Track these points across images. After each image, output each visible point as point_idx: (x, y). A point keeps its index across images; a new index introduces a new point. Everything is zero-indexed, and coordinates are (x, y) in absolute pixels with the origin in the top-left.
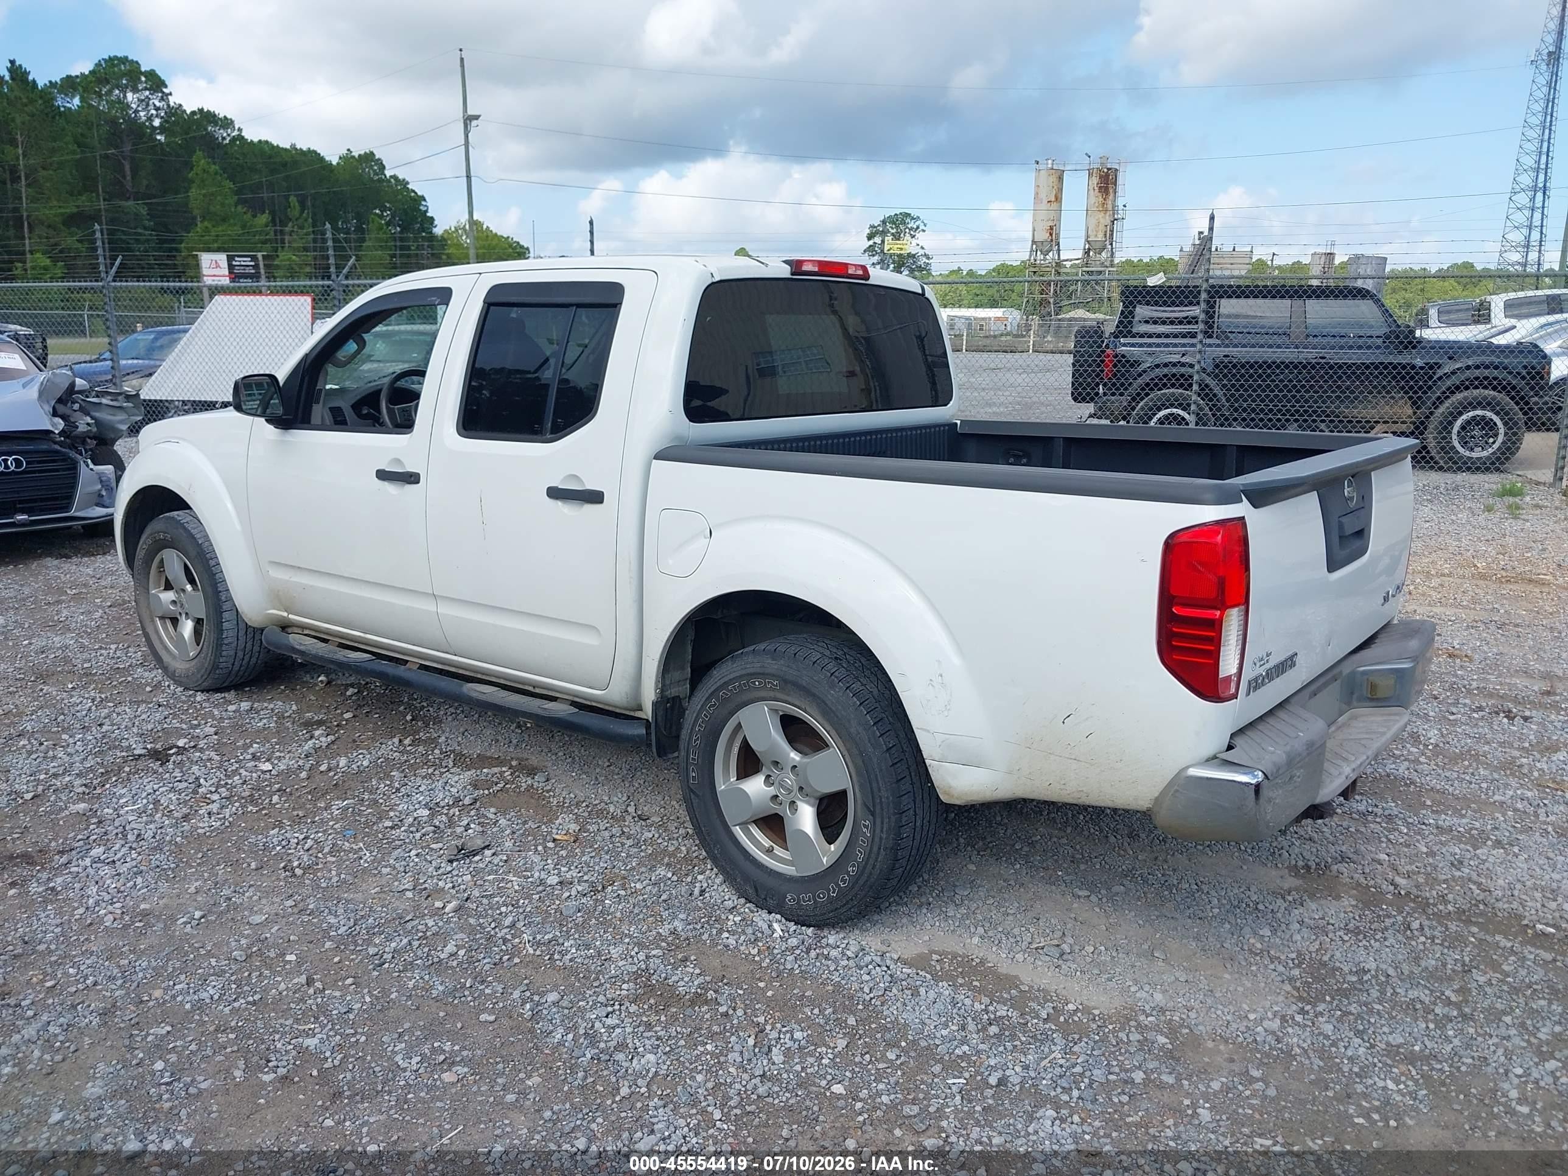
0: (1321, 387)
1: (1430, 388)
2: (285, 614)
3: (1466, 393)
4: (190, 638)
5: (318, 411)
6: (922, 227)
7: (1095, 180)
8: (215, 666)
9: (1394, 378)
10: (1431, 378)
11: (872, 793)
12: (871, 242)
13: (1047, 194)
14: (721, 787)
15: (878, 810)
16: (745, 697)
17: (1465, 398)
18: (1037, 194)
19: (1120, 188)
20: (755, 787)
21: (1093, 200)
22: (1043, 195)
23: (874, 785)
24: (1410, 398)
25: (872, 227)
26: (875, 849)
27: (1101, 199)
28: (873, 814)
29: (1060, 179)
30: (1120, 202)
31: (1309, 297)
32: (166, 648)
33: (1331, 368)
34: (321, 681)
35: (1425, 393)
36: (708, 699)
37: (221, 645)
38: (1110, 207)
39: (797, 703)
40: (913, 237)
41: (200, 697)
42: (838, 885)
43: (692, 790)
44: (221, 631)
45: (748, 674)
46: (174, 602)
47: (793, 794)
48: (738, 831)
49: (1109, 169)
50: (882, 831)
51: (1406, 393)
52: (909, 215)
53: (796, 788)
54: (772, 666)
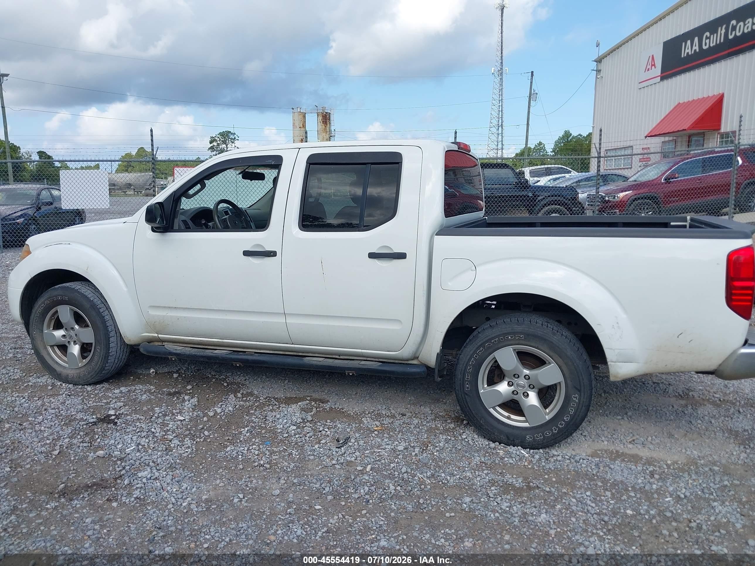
0: (492, 206)
1: (535, 205)
2: (156, 335)
3: (549, 207)
4: (78, 356)
5: (177, 223)
6: (237, 138)
7: (320, 118)
8: (103, 369)
9: (521, 201)
10: (535, 201)
11: (580, 381)
12: (212, 145)
13: (298, 124)
14: (481, 391)
15: (582, 389)
16: (500, 345)
17: (549, 209)
18: (294, 124)
19: (332, 122)
20: (503, 387)
21: (320, 127)
22: (297, 124)
23: (581, 378)
24: (528, 209)
25: (212, 137)
26: (580, 407)
27: (324, 127)
28: (580, 391)
29: (304, 117)
30: (332, 128)
31: (486, 167)
32: (57, 363)
33: (496, 197)
34: (153, 372)
35: (533, 207)
36: (478, 348)
37: (108, 356)
38: (328, 130)
39: (532, 345)
40: (233, 143)
41: (89, 388)
42: (557, 427)
43: (466, 394)
44: (108, 348)
45: (504, 334)
46: (64, 336)
47: (525, 389)
48: (492, 410)
49: (326, 113)
50: (584, 398)
51: (526, 207)
52: (230, 132)
53: (527, 386)
54: (518, 328)
